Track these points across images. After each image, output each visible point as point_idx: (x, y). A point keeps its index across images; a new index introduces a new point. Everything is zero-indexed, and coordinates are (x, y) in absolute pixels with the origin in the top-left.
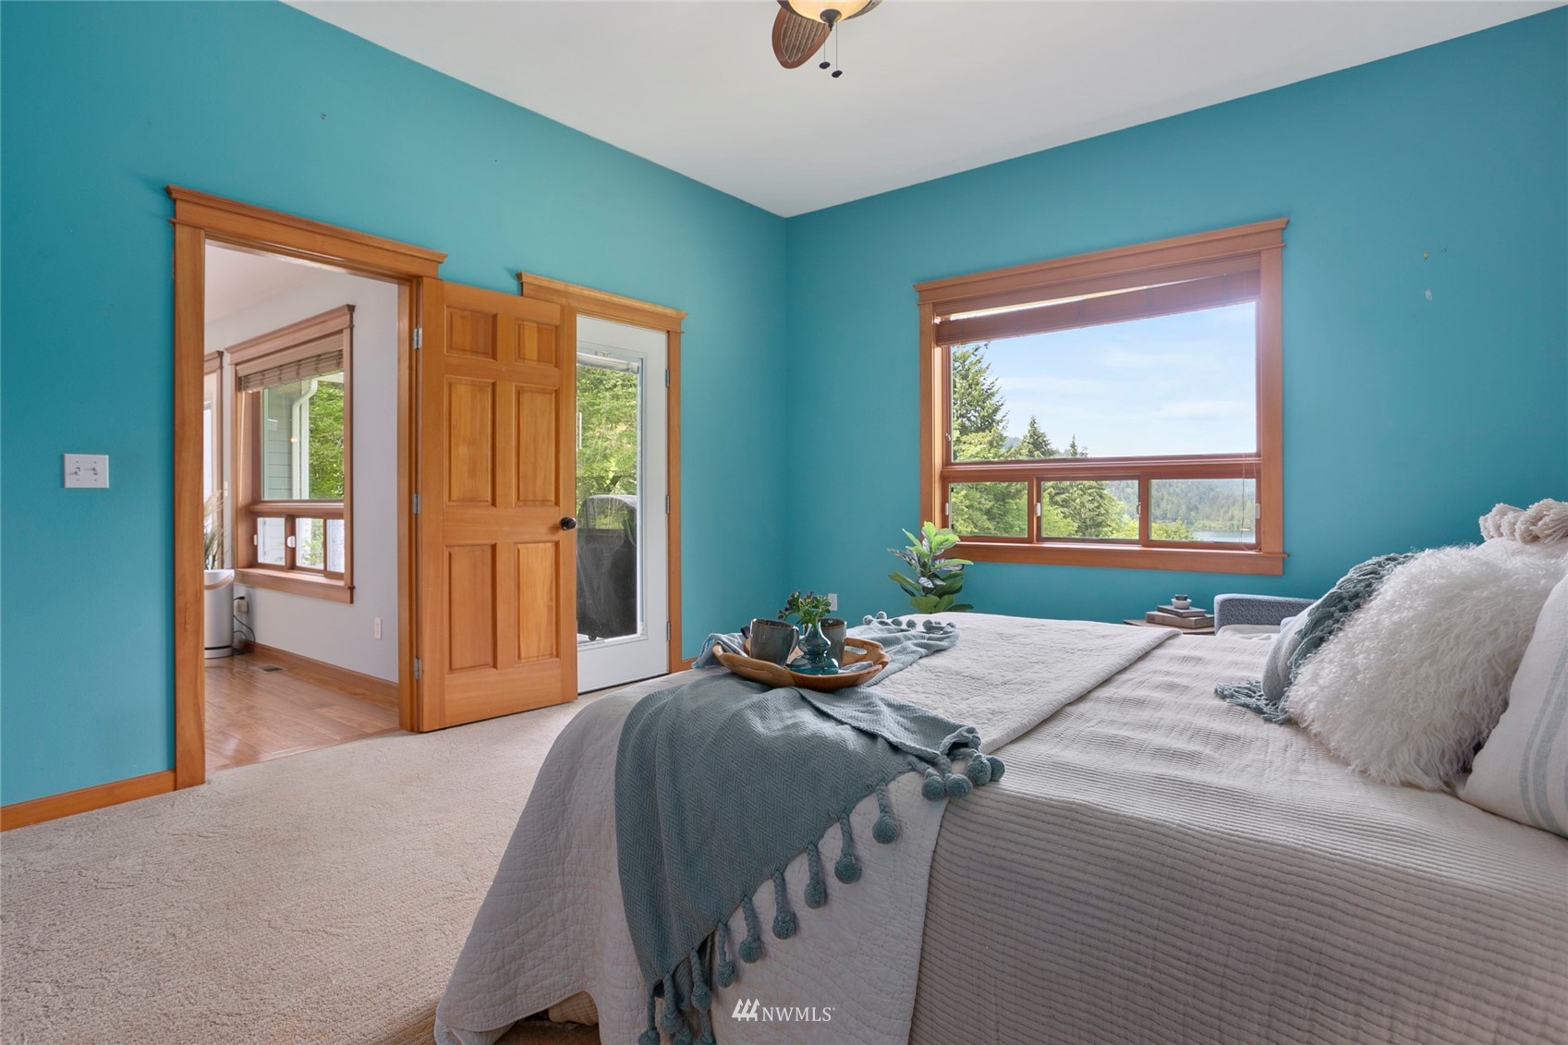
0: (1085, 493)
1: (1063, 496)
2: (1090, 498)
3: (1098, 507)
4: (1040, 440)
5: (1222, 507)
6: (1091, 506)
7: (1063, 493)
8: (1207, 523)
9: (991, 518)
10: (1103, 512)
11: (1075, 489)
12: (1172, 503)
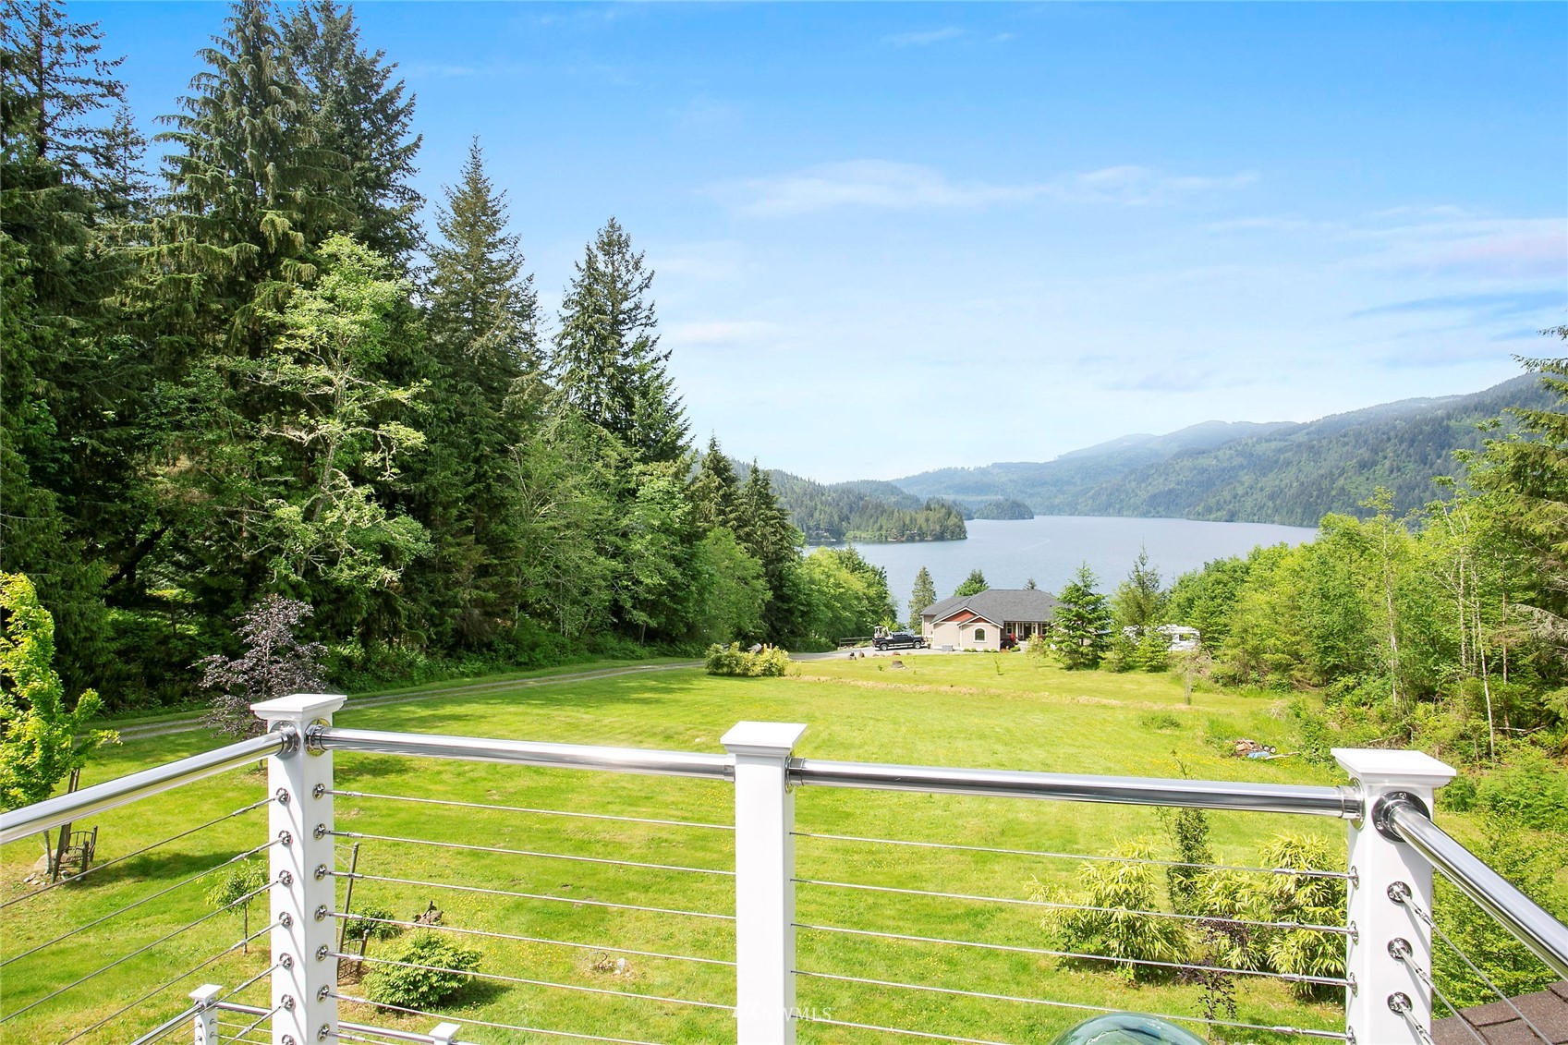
0: (767, 525)
1: (747, 529)
2: (773, 530)
3: (780, 540)
4: (721, 465)
5: (872, 516)
6: (774, 539)
7: (746, 526)
8: (858, 533)
9: (678, 564)
10: (786, 545)
11: (757, 519)
12: (825, 512)
